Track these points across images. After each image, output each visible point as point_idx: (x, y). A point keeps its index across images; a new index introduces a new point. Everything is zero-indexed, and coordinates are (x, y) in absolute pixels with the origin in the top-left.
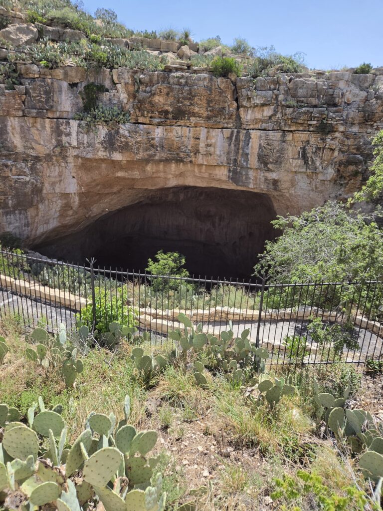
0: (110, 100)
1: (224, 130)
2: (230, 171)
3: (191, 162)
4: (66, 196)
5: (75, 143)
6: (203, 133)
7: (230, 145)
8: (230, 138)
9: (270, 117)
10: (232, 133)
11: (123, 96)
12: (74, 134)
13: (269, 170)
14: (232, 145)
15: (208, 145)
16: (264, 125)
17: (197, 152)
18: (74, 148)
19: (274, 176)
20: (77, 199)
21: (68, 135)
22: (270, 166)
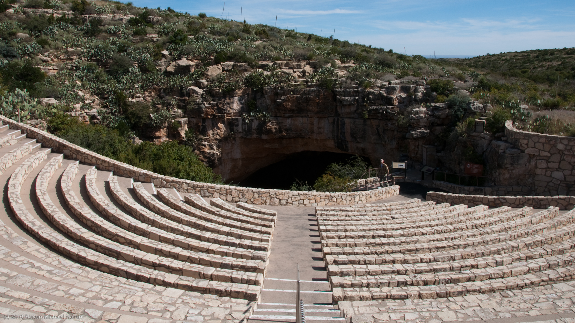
0: (261, 104)
1: (329, 118)
2: (335, 142)
3: (309, 138)
4: (234, 160)
5: (240, 130)
6: (315, 121)
7: (333, 127)
8: (333, 123)
9: (355, 111)
10: (334, 120)
11: (268, 102)
12: (240, 125)
13: (358, 142)
14: (335, 127)
15: (319, 128)
16: (352, 116)
17: (313, 132)
18: (240, 132)
19: (361, 145)
20: (241, 162)
21: (237, 125)
22: (358, 140)
